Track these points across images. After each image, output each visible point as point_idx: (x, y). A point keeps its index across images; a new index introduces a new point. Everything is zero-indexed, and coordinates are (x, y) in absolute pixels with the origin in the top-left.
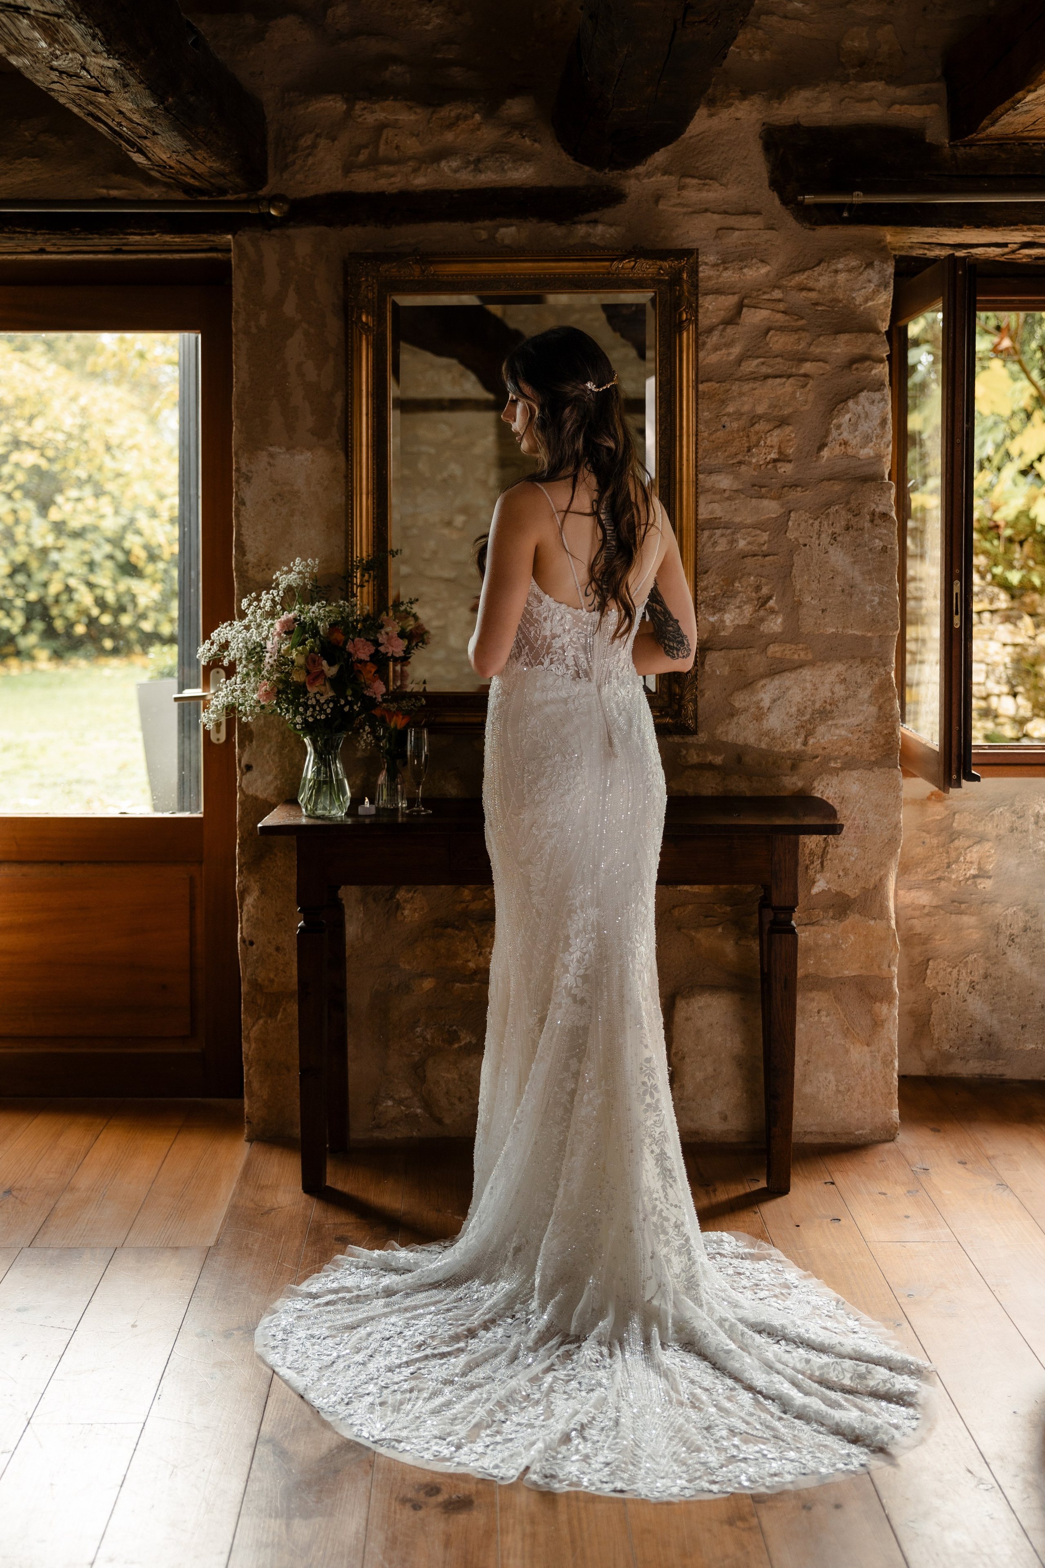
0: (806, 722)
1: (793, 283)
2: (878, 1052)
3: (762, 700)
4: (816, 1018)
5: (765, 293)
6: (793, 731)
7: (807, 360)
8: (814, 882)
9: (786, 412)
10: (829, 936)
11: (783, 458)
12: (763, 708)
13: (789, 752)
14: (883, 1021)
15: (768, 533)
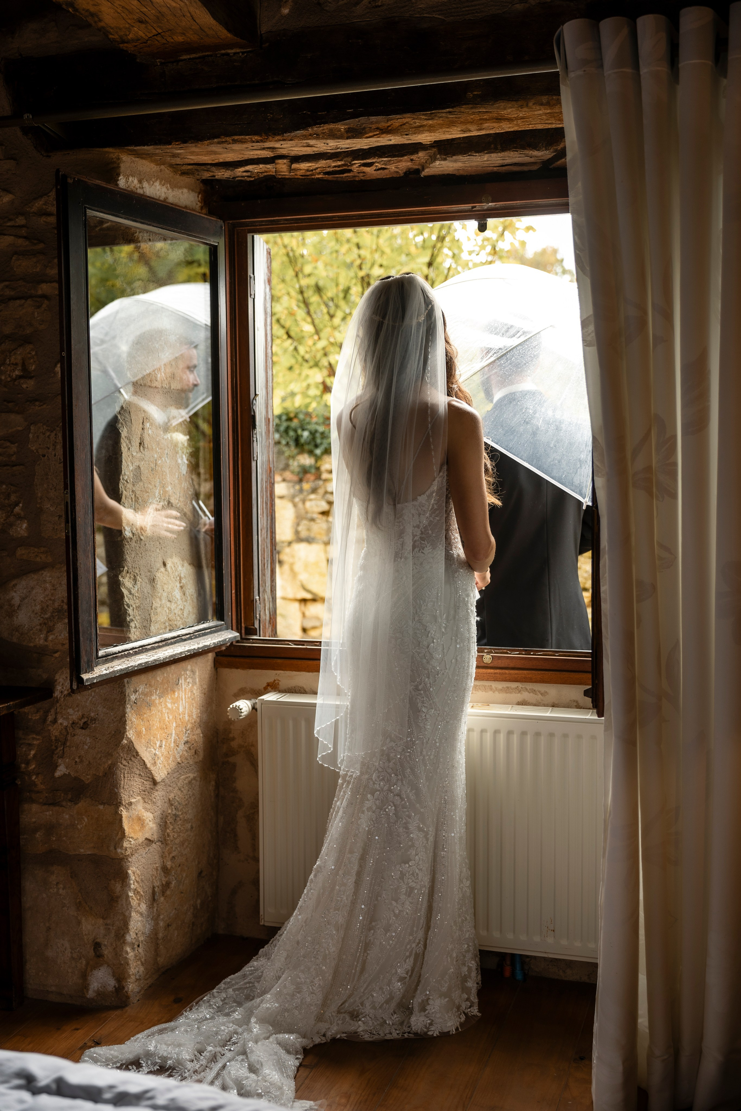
0: (47, 619)
1: (34, 209)
2: (113, 925)
3: (12, 598)
4: (55, 890)
5: (10, 220)
6: (38, 627)
7: (43, 282)
8: (57, 766)
9: (28, 332)
10: (67, 816)
11: (26, 375)
12: (14, 605)
13: (35, 646)
14: (118, 897)
15: (16, 445)
